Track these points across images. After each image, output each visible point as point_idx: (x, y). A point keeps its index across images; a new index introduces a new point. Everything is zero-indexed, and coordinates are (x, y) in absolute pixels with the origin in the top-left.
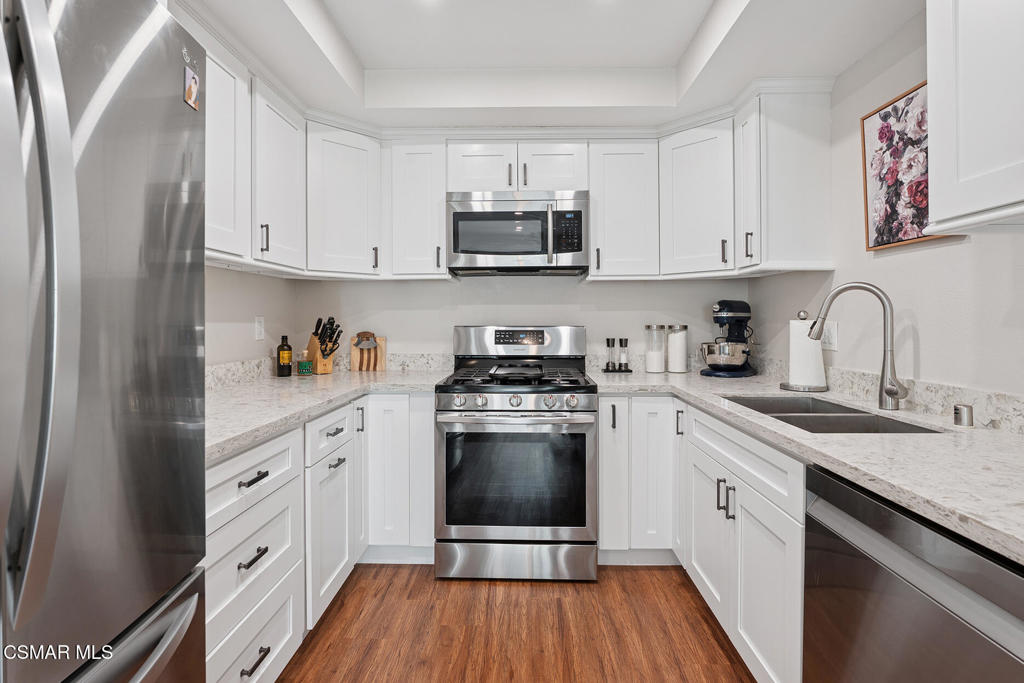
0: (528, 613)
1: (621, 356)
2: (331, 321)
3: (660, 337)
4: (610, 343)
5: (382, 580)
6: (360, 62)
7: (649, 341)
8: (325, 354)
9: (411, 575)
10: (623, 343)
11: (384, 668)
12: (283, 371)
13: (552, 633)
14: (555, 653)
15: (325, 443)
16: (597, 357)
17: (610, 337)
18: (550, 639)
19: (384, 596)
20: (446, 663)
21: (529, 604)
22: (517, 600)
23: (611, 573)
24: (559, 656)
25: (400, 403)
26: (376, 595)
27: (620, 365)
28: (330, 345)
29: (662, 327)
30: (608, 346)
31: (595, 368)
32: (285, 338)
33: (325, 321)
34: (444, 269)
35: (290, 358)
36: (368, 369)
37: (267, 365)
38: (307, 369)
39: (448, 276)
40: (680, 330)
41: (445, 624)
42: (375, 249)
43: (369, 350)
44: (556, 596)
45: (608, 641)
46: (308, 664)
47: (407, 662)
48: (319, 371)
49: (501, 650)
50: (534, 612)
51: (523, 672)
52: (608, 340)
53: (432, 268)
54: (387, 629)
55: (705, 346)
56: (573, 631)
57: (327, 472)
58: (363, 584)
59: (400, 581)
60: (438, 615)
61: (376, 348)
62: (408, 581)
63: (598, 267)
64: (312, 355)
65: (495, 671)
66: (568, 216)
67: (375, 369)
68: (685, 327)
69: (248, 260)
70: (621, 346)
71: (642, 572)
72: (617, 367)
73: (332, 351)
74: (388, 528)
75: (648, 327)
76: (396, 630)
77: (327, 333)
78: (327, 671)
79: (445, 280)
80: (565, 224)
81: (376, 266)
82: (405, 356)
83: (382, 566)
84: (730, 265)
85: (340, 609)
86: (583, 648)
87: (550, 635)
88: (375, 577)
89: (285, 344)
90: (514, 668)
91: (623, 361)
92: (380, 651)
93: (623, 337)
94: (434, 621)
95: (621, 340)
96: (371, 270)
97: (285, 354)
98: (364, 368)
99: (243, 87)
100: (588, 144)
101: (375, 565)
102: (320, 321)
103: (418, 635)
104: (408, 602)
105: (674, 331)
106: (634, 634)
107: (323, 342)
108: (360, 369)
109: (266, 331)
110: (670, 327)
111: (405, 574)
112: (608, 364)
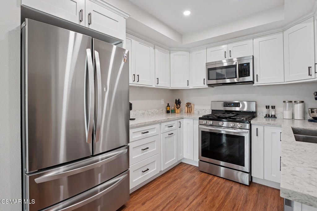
0: (220, 186)
1: (272, 112)
2: (179, 100)
3: (289, 105)
4: (267, 107)
5: (186, 167)
6: (180, 34)
7: (285, 107)
8: (178, 108)
9: (193, 168)
10: (273, 107)
11: (176, 185)
12: (168, 112)
13: (224, 194)
14: (222, 198)
15: (167, 129)
16: (262, 112)
17: (267, 105)
18: (222, 194)
19: (184, 171)
20: (190, 189)
21: (222, 184)
22: (219, 182)
23: (257, 186)
24: (223, 199)
25: (191, 122)
26: (182, 170)
27: (272, 115)
28: (178, 106)
29: (291, 102)
30: (266, 108)
31: (262, 116)
32: (168, 104)
33: (177, 100)
34: (206, 85)
35: (169, 109)
36: (189, 113)
37: (165, 110)
38: (174, 112)
39: (207, 87)
40: (300, 103)
41: (195, 181)
42: (188, 81)
43: (190, 107)
44: (232, 185)
45: (241, 202)
46: (161, 179)
47: (182, 186)
48: (176, 112)
49: (206, 192)
50: (222, 186)
51: (209, 199)
52: (266, 106)
53: (203, 85)
54: (181, 177)
55: (310, 110)
56: (231, 196)
57: (168, 136)
58: (181, 167)
59: (189, 169)
60: (195, 179)
61: (191, 107)
62: (192, 169)
63: (257, 81)
64: (174, 108)
65: (202, 195)
66: (245, 65)
67: (191, 113)
68: (303, 102)
69: (154, 86)
70: (272, 108)
71: (270, 189)
72: (271, 116)
73: (179, 107)
74: (188, 154)
75: (284, 102)
76: (183, 178)
77: (178, 103)
78: (164, 181)
79: (207, 88)
80: (244, 67)
81: (188, 85)
82: (199, 109)
83: (188, 164)
84: (313, 76)
85: (173, 170)
86: (231, 200)
87: (223, 194)
88: (184, 166)
89: (168, 106)
90: (207, 197)
91: (273, 114)
92: (177, 181)
93: (273, 105)
94: (193, 180)
95: (272, 106)
96: (187, 86)
97: (168, 108)
98: (188, 112)
99: (152, 48)
100: (253, 40)
101: (186, 163)
102: (176, 100)
103: (187, 181)
104: (189, 174)
105: (297, 103)
106: (252, 204)
107: (177, 105)
108: (187, 112)
109: (164, 102)
110: (295, 102)
111: (192, 167)
112: (266, 115)
